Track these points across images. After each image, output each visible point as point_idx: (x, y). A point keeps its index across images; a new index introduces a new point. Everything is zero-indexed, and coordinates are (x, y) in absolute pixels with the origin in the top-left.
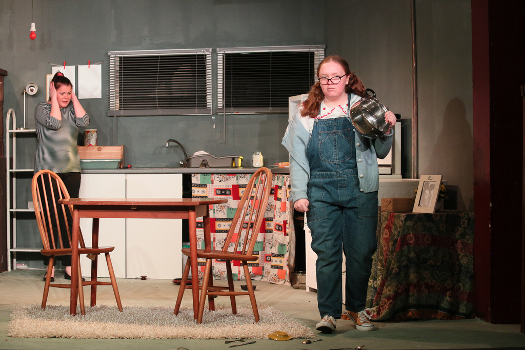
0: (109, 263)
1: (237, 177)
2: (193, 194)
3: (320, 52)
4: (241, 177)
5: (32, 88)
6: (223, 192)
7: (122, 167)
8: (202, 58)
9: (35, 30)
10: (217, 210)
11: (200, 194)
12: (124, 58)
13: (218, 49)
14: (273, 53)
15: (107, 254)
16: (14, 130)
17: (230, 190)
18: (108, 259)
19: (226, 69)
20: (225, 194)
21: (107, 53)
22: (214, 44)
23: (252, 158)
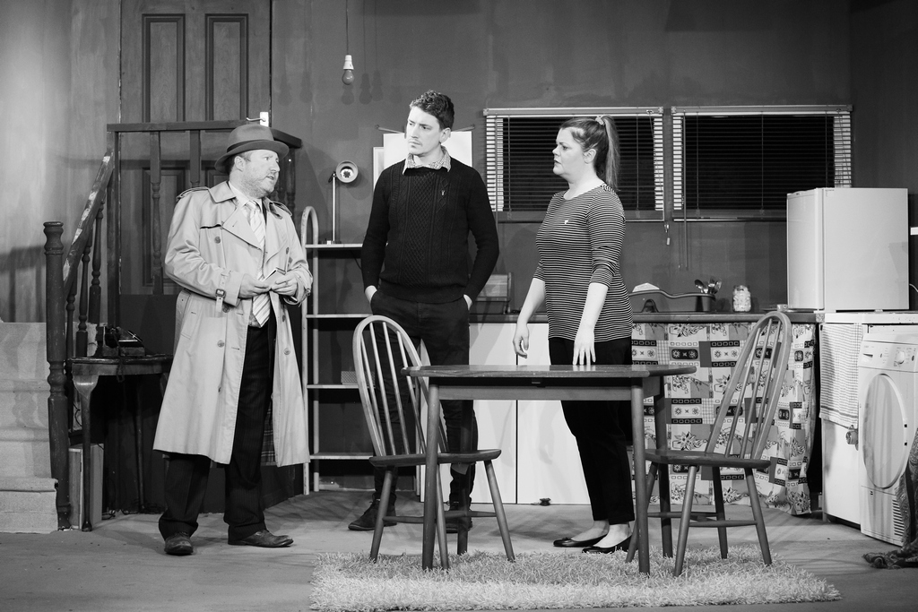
0: (492, 479)
1: (708, 328)
2: (634, 358)
3: (844, 117)
4: (713, 328)
5: (346, 170)
6: (685, 354)
7: (509, 311)
8: (647, 124)
9: (352, 68)
10: (675, 385)
11: (646, 357)
12: (512, 120)
13: (673, 109)
14: (766, 117)
15: (488, 463)
16: (316, 246)
17: (696, 351)
18: (490, 471)
19: (687, 143)
20: (688, 358)
21: (482, 112)
22: (667, 100)
23: (733, 296)
